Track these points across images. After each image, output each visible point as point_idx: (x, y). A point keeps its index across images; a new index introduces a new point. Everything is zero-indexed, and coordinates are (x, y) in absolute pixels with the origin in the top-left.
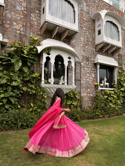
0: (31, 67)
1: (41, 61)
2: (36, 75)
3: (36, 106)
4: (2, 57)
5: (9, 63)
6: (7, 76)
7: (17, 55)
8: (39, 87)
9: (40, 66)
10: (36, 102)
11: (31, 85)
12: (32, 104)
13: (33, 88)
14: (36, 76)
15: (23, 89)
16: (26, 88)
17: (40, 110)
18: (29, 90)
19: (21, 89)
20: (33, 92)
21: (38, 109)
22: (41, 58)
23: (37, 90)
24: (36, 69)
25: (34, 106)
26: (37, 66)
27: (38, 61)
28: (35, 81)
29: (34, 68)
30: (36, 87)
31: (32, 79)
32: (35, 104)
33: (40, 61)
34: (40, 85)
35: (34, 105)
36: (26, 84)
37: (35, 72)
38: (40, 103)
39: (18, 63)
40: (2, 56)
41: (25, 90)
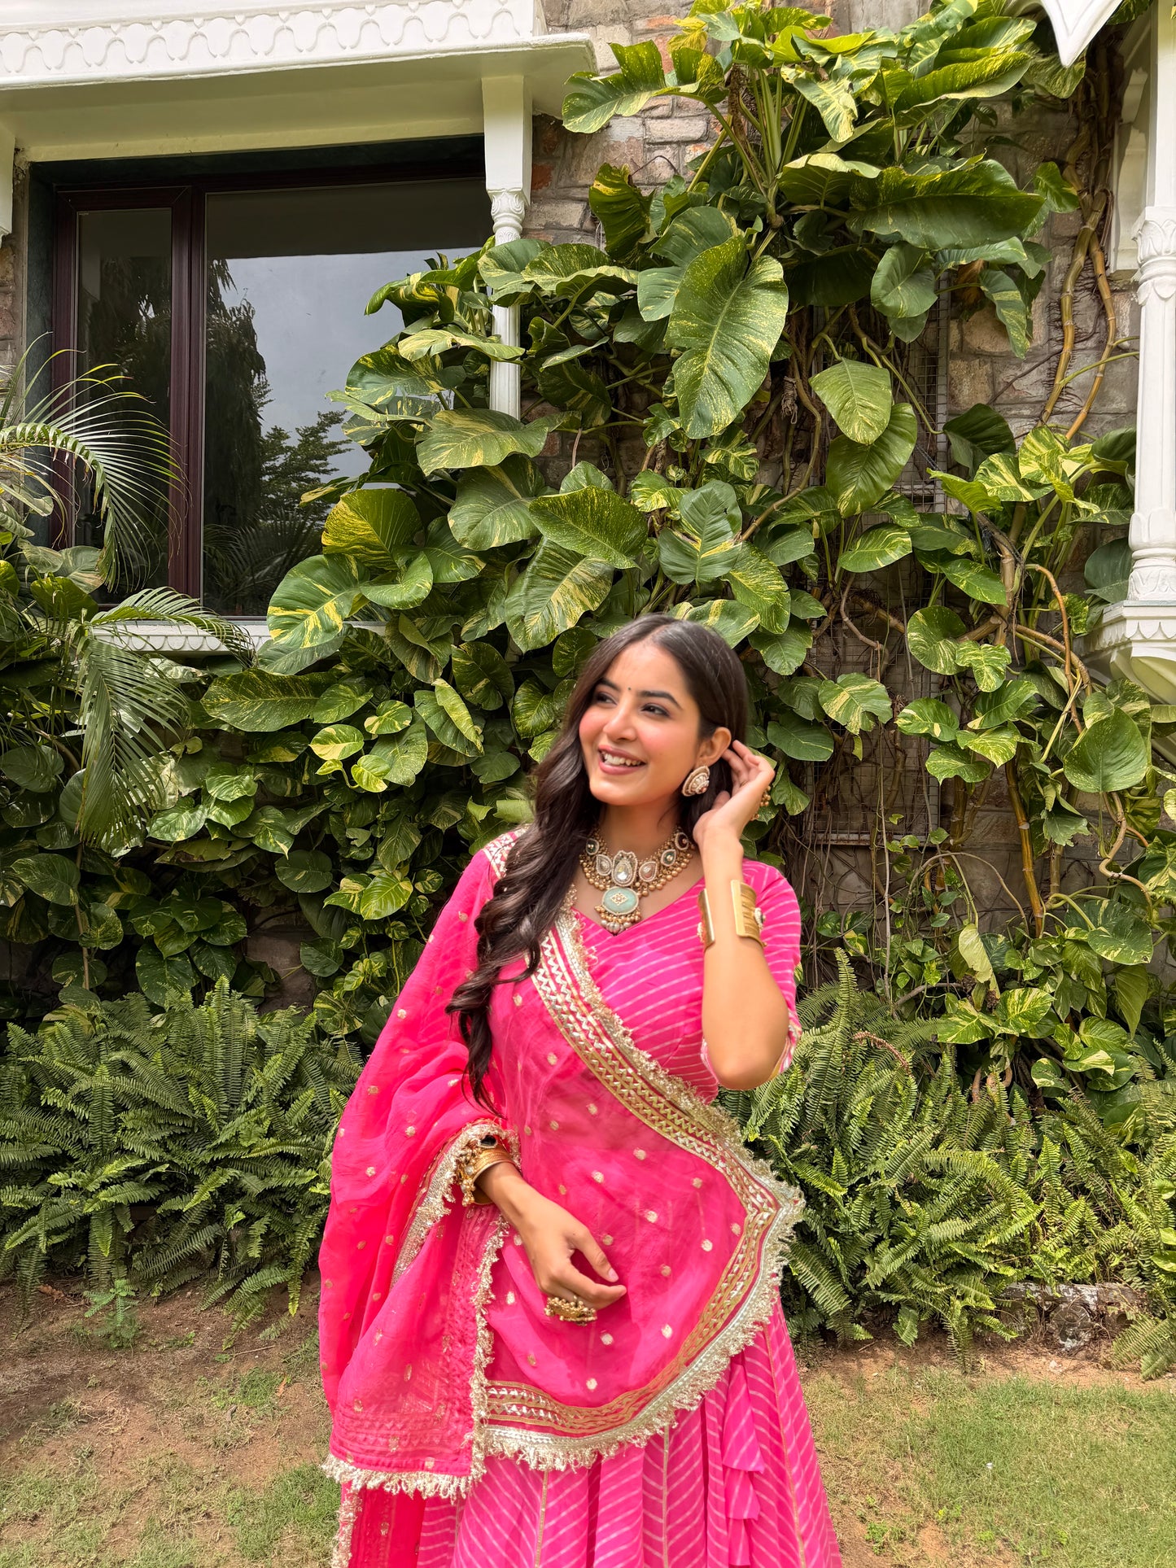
0: (957, 367)
1: (1122, 231)
2: (1025, 470)
3: (1048, 972)
4: (539, 279)
5: (621, 337)
6: (600, 525)
7: (731, 205)
8: (1096, 662)
9: (1102, 312)
10: (1041, 912)
11: (944, 648)
12: (970, 945)
13: (988, 683)
14: (1032, 484)
15: (834, 709)
16: (865, 695)
17: (1118, 1052)
18: (913, 719)
19: (806, 711)
20: (976, 744)
21: (1075, 1021)
22: (1122, 185)
23: (1048, 713)
24: (1031, 385)
25: (1007, 979)
26: (1057, 324)
27: (1075, 241)
28: (1012, 579)
29: (1008, 374)
30: (1031, 665)
31: (968, 546)
32: (1020, 946)
33: (1102, 231)
34: (1109, 636)
35: (1010, 962)
36: (878, 631)
37: (1015, 427)
38: (1118, 932)
39: (734, 315)
40: (538, 266)
41: (855, 724)
